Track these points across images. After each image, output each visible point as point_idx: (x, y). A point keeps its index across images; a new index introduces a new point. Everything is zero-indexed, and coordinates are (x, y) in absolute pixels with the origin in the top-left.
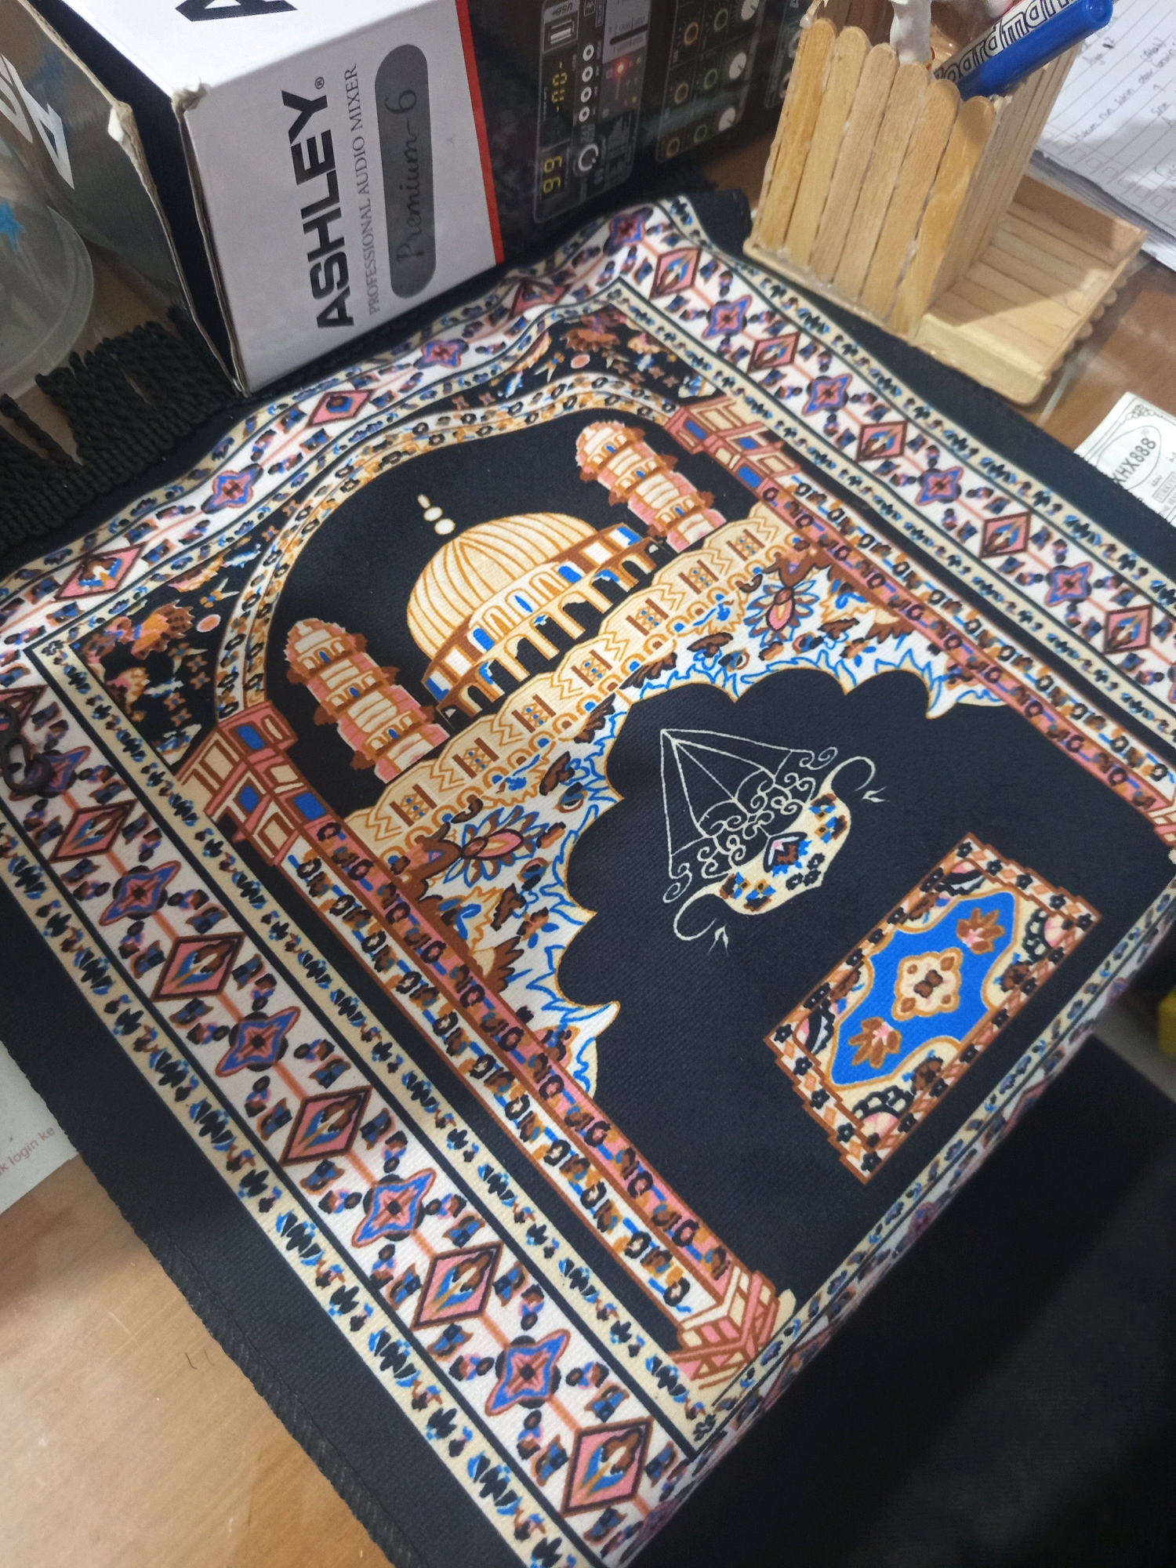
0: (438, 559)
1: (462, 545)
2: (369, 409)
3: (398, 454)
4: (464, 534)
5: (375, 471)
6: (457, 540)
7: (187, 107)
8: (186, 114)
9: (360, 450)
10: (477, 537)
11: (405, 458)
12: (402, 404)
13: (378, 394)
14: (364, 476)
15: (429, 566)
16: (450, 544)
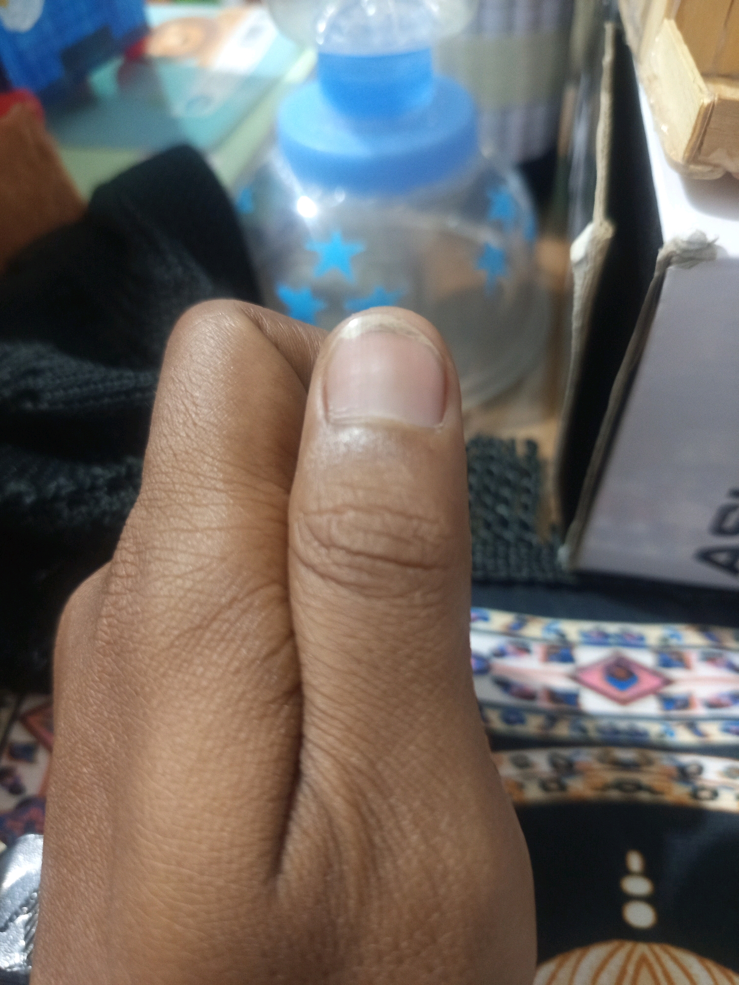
0: (596, 954)
1: (643, 960)
2: (650, 706)
3: (639, 787)
4: (657, 948)
5: (596, 789)
6: (642, 948)
7: (678, 262)
8: (671, 268)
9: (596, 751)
10: (671, 966)
11: (644, 796)
12: (692, 725)
13: (676, 691)
14: (578, 787)
15: (577, 953)
16: (628, 946)
